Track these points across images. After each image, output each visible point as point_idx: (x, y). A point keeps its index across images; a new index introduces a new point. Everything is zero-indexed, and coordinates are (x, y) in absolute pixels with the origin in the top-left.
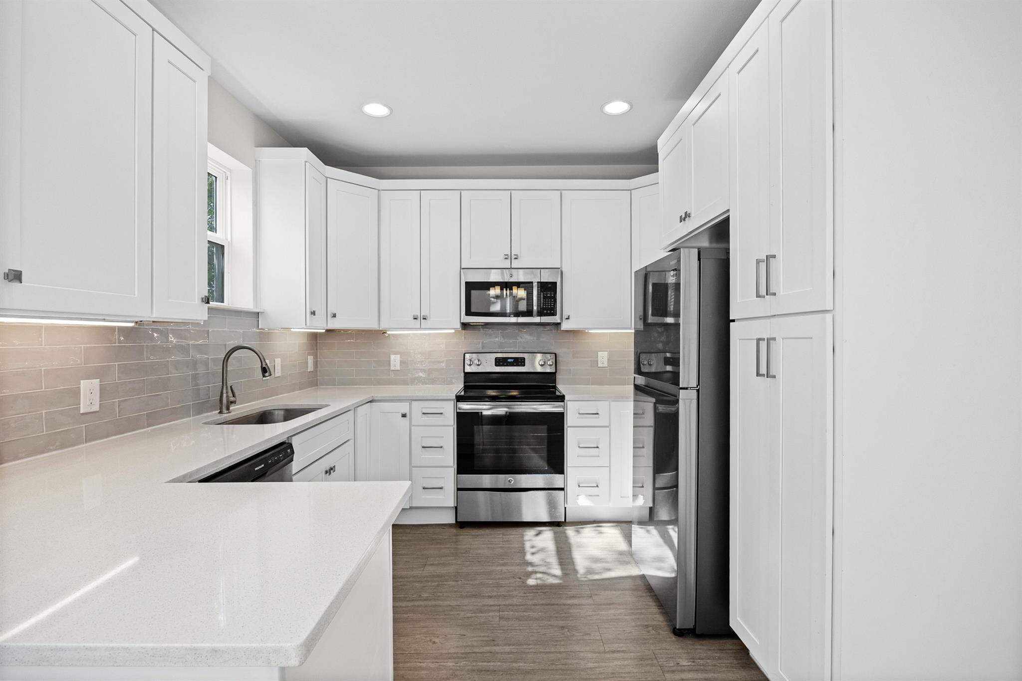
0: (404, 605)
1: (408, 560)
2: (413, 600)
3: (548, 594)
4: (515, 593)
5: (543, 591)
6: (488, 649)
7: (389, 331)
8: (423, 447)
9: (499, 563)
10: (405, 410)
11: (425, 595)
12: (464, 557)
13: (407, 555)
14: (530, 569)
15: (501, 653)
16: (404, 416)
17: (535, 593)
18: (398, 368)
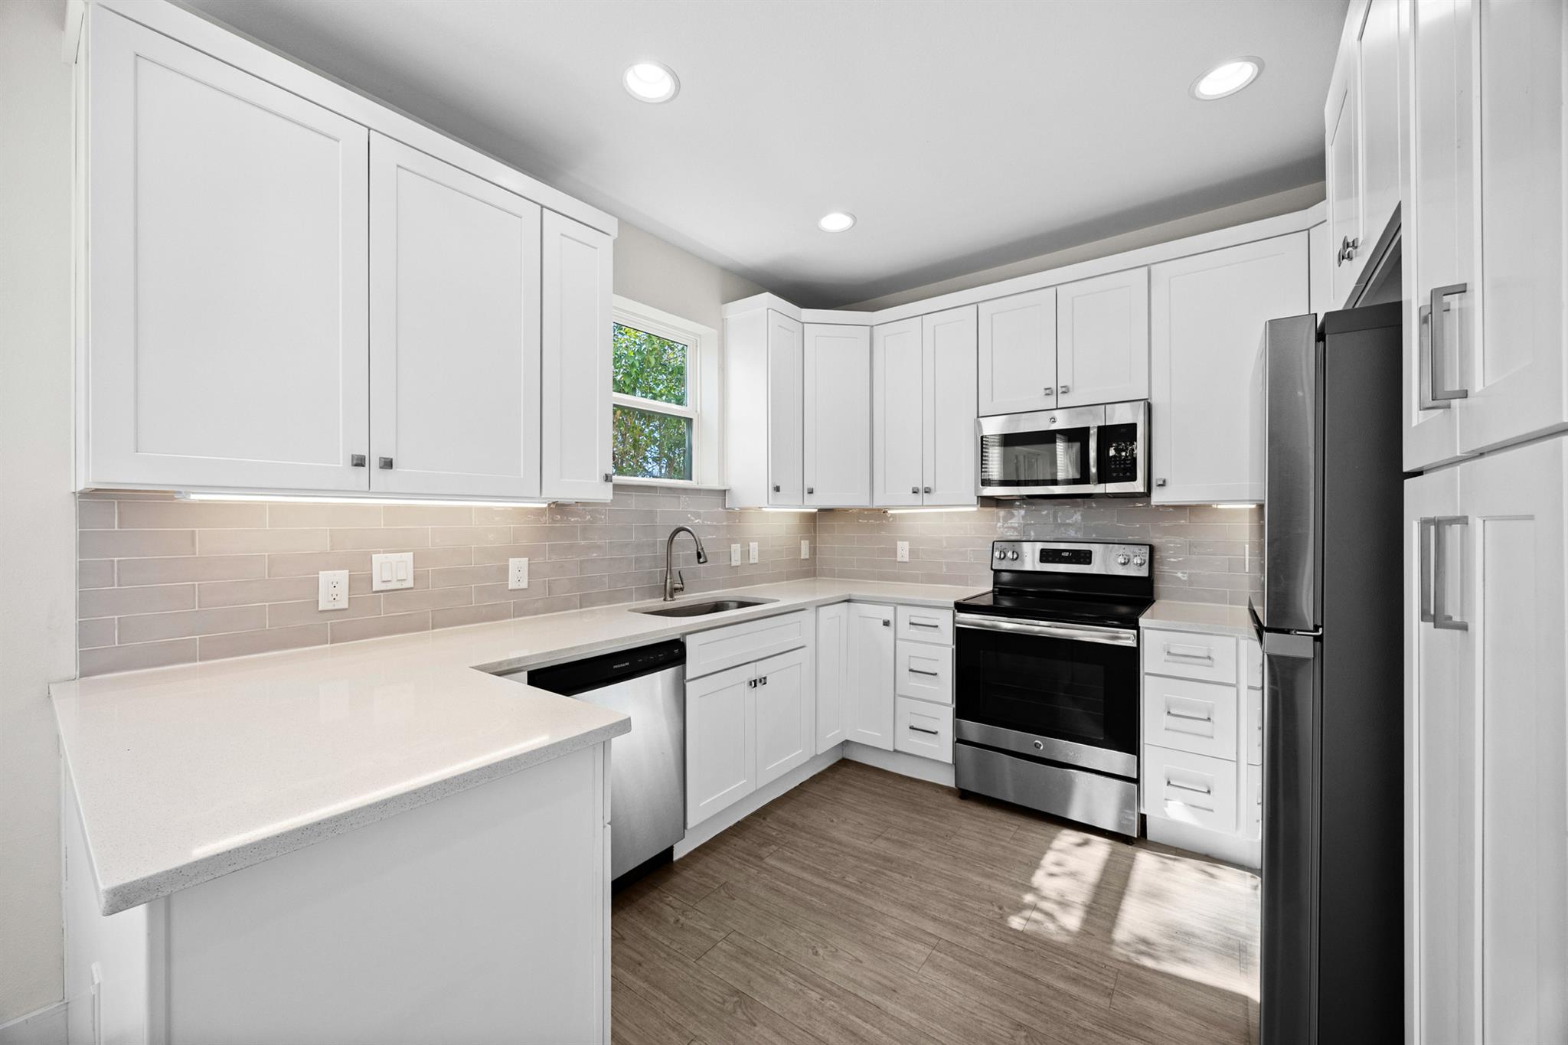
0: (816, 883)
1: (862, 821)
2: (831, 880)
3: (1031, 953)
4: (977, 929)
5: (1027, 946)
6: (876, 999)
7: (889, 509)
8: (911, 670)
9: (984, 870)
10: (890, 617)
11: (851, 879)
12: (938, 842)
13: (867, 814)
14: (1029, 898)
15: (892, 1018)
16: (886, 623)
17: (1010, 942)
18: (907, 559)
